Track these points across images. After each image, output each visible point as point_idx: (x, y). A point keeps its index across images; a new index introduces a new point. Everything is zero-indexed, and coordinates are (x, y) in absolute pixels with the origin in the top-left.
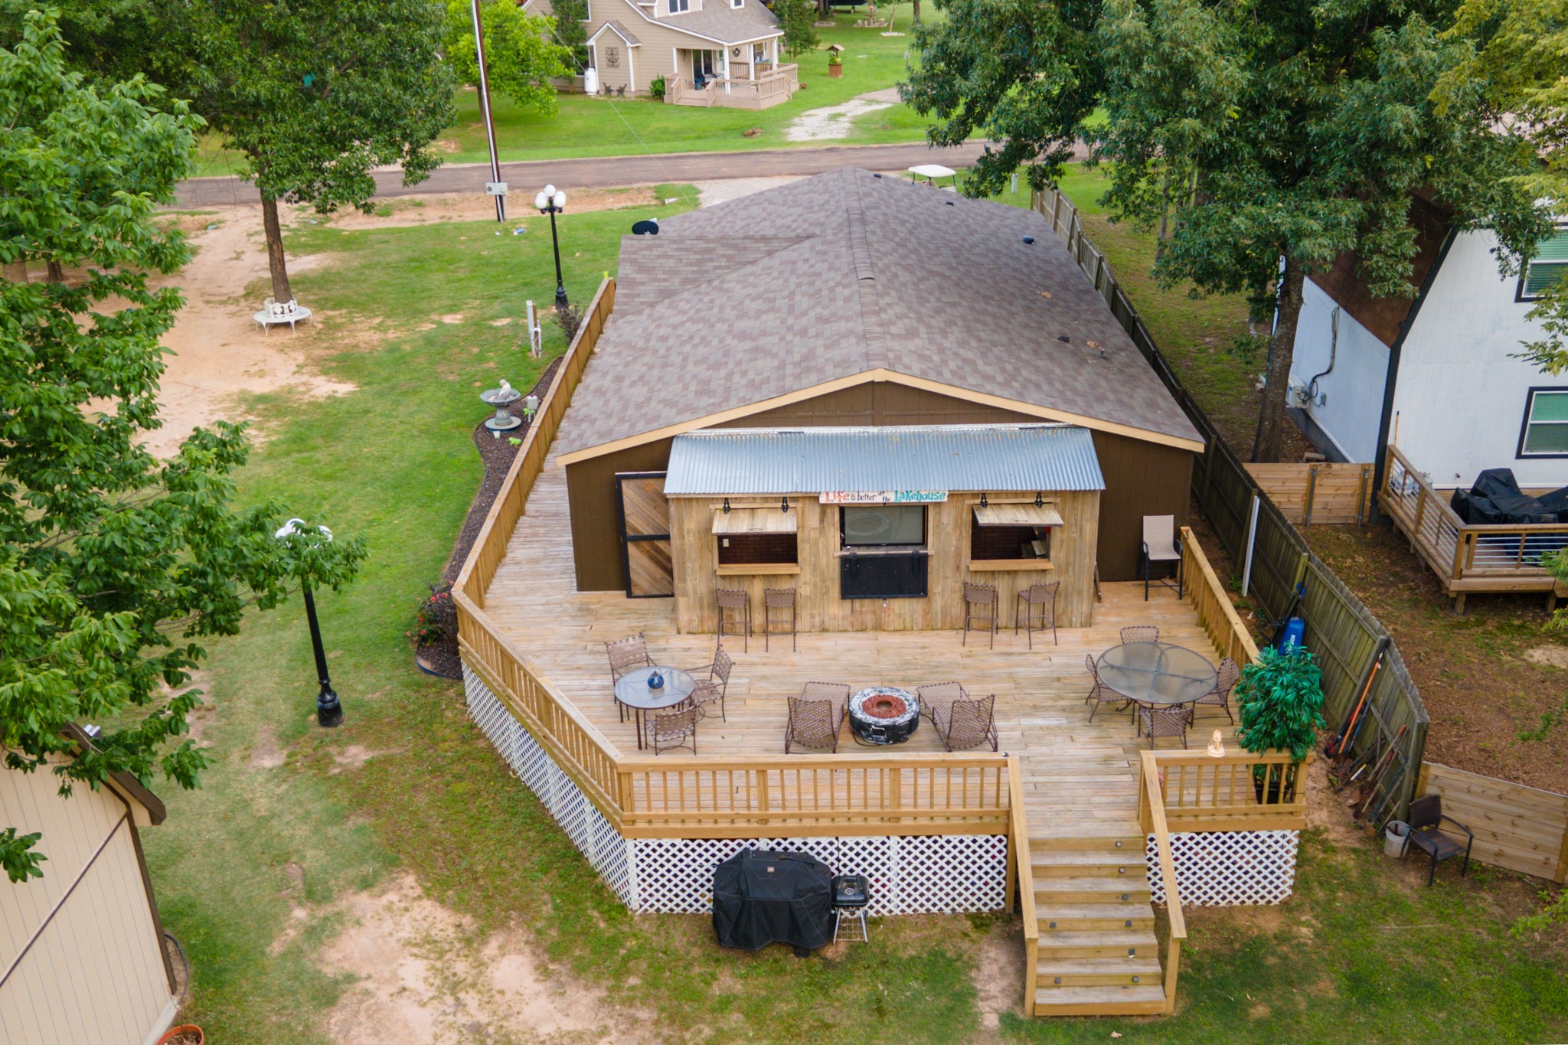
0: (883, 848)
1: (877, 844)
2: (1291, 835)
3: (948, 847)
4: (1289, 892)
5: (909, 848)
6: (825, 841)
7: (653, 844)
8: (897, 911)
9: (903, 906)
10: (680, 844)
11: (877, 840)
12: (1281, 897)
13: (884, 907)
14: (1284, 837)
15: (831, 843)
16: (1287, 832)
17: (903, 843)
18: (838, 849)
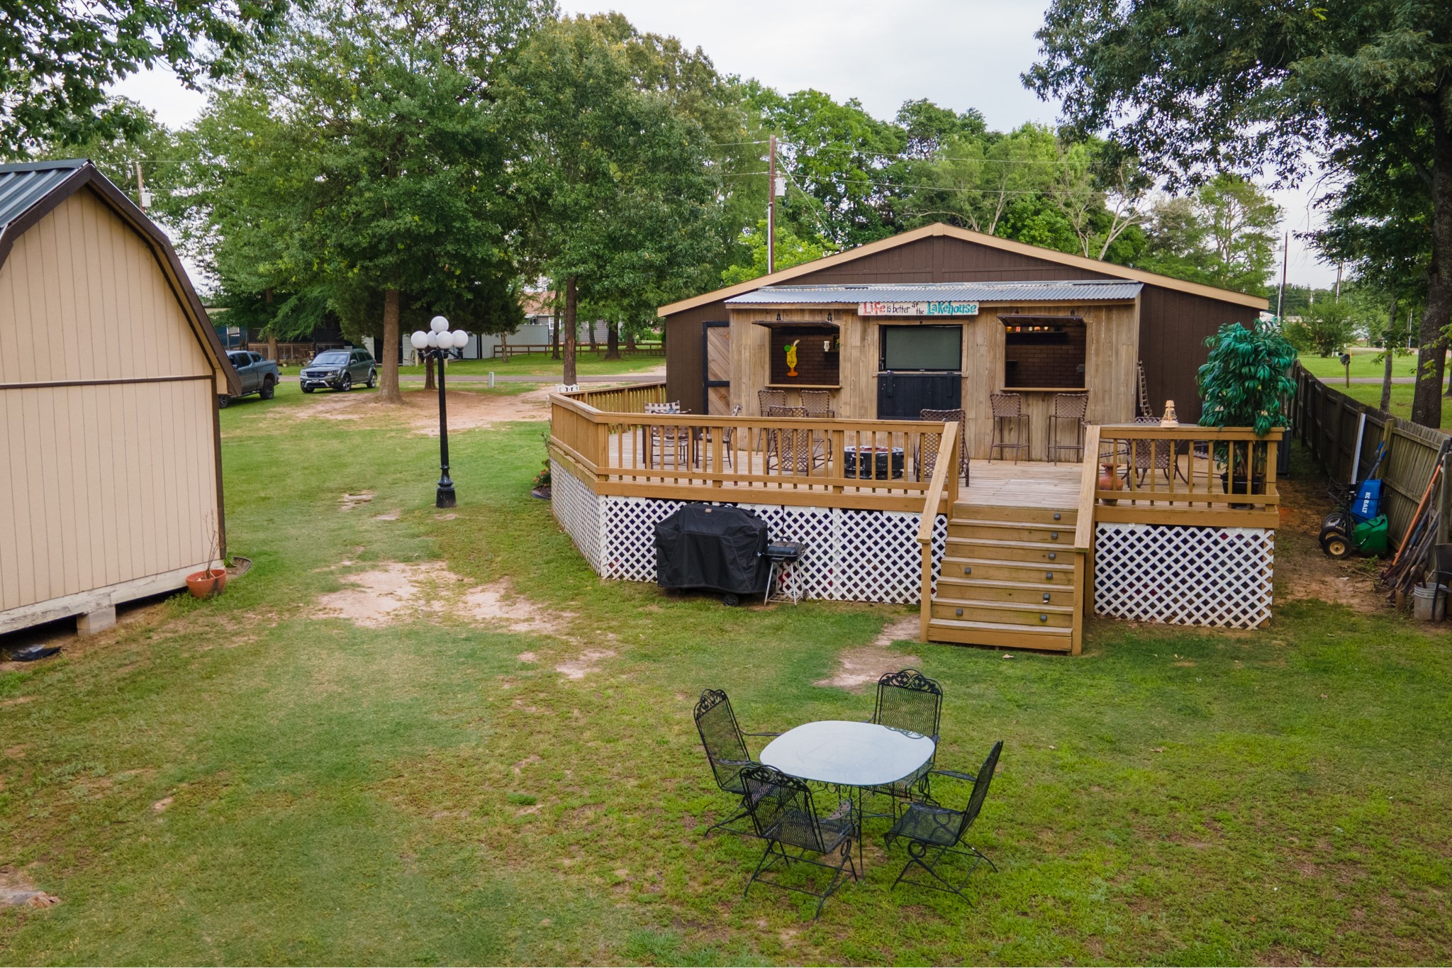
0: (826, 522)
1: (820, 516)
2: (1264, 536)
3: (889, 526)
4: (1268, 613)
5: (851, 523)
6: (771, 510)
7: (621, 501)
8: (837, 596)
9: (844, 590)
10: (643, 503)
11: (820, 513)
12: (1259, 620)
13: (825, 589)
14: (1256, 538)
15: (777, 513)
16: (1260, 533)
17: (845, 517)
18: (783, 519)
